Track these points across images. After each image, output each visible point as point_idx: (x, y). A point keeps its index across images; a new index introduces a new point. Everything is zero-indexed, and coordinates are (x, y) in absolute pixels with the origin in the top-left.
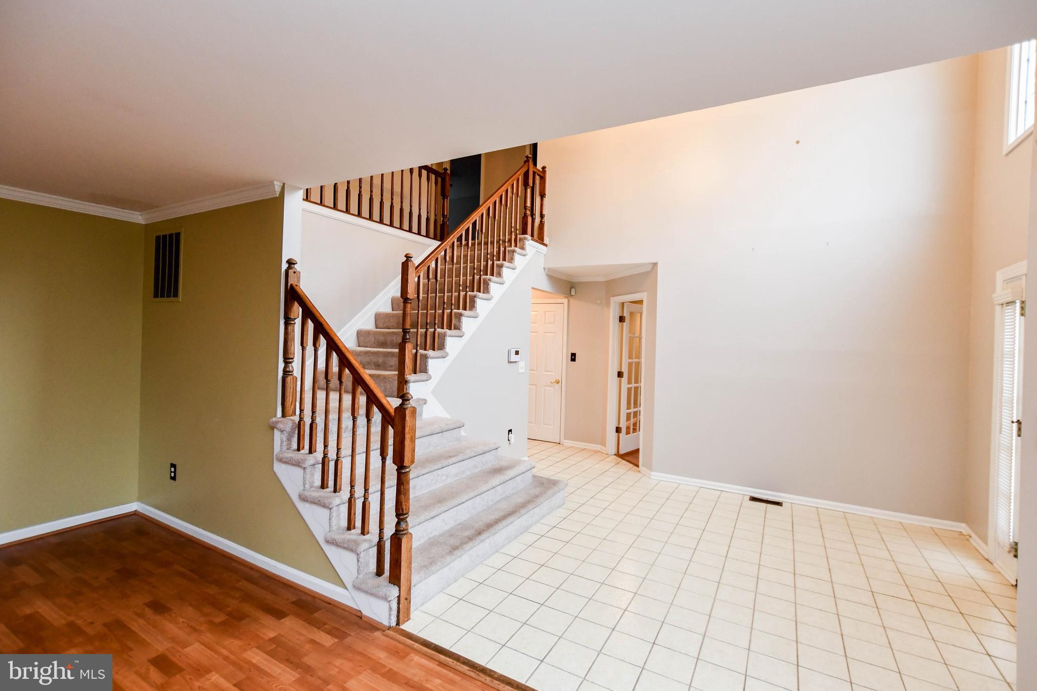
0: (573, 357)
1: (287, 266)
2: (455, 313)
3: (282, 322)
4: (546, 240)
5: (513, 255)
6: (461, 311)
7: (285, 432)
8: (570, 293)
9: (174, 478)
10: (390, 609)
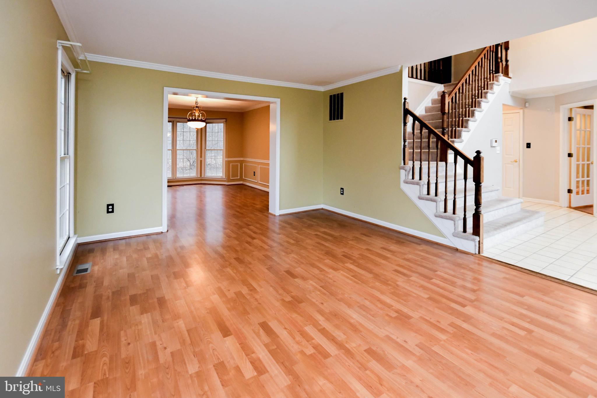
0: (528, 146)
1: (404, 100)
2: (465, 120)
3: (403, 124)
4: (510, 75)
5: (493, 86)
6: (467, 118)
7: (407, 171)
8: (525, 105)
9: (343, 194)
10: (475, 245)
